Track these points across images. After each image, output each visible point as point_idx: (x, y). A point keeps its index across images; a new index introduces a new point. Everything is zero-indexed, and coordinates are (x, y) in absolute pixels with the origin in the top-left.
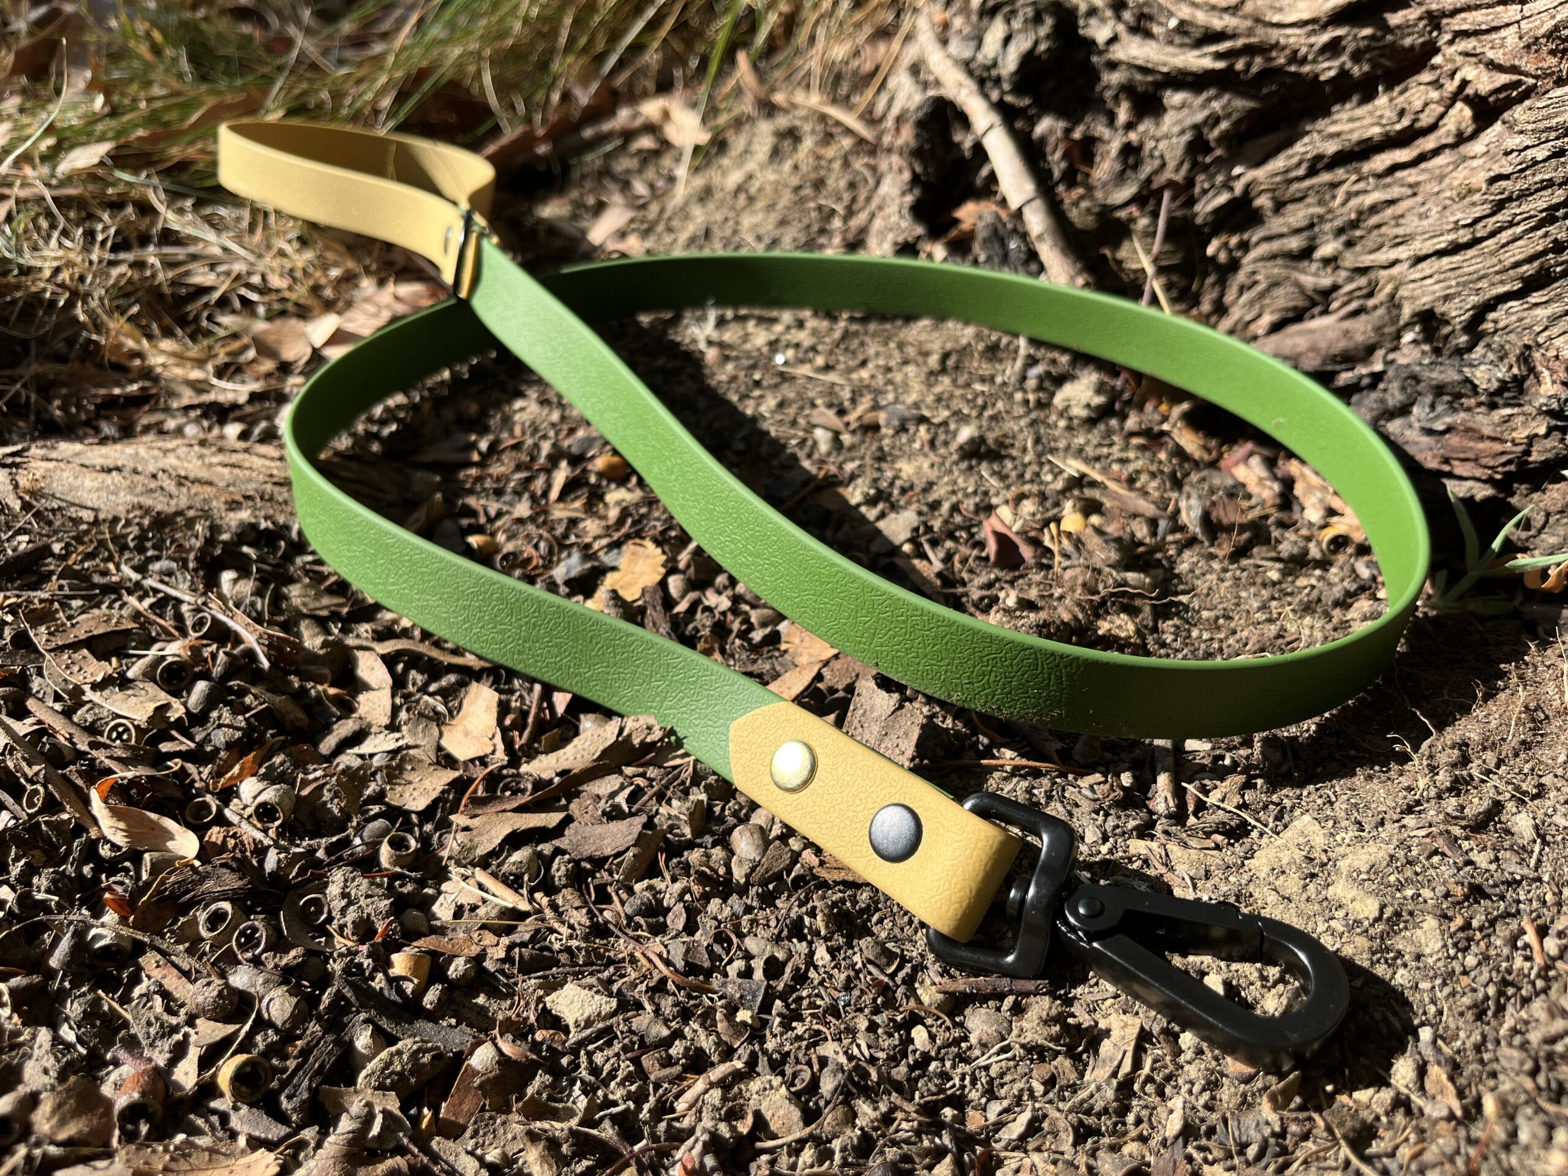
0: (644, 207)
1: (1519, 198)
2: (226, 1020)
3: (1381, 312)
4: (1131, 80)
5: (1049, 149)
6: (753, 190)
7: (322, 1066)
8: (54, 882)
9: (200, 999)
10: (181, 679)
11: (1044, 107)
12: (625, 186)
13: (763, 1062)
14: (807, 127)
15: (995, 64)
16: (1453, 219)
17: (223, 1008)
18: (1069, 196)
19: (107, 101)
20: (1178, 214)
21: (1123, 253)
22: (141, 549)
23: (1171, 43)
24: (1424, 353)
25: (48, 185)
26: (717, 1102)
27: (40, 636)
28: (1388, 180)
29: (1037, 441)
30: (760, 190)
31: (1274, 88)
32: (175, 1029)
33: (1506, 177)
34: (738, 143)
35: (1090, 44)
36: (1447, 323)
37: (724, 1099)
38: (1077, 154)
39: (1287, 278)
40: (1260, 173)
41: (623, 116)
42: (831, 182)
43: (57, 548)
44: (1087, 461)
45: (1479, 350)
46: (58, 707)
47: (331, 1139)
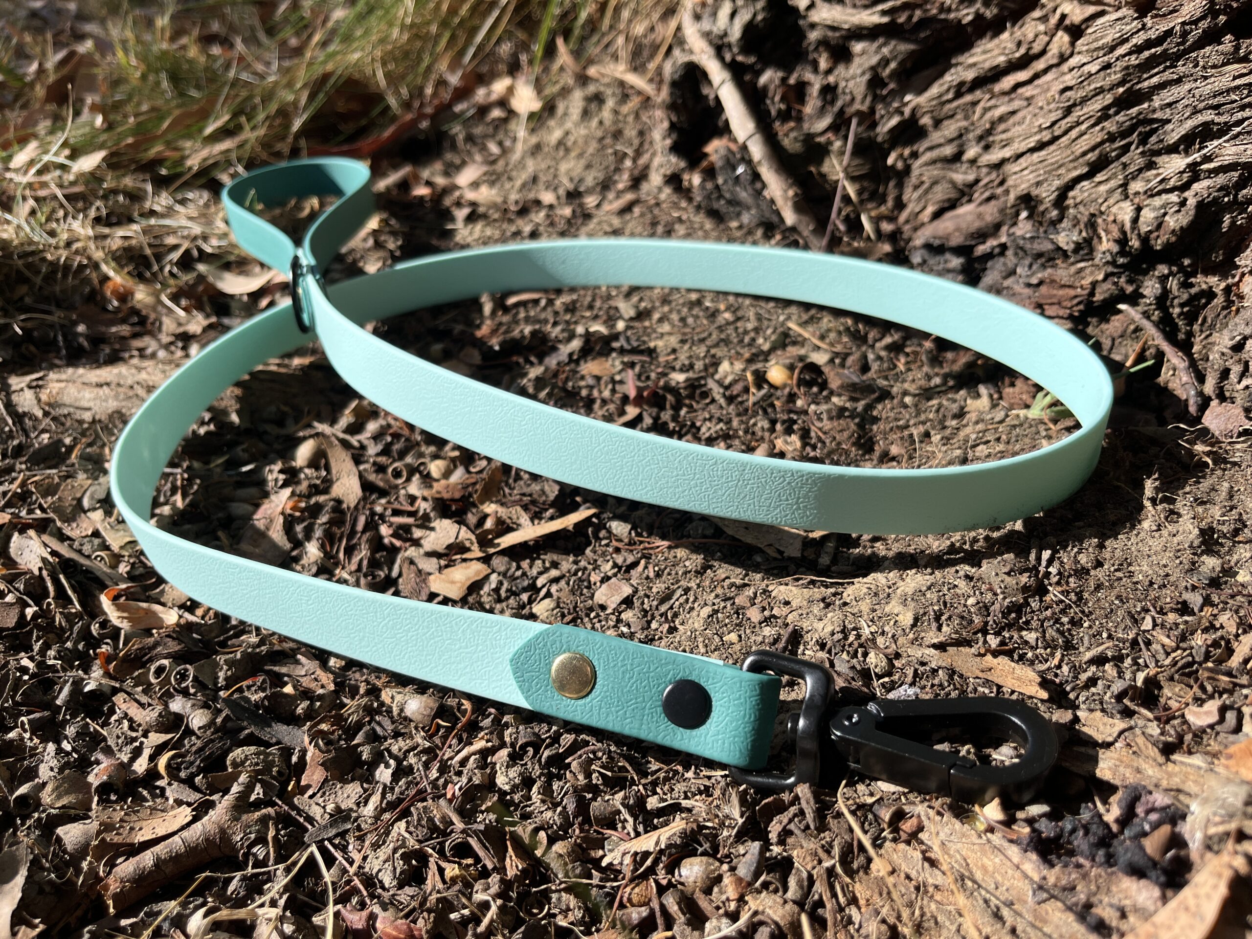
0: (493, 162)
1: (1081, 103)
2: (167, 732)
4: (825, 37)
5: (770, 94)
6: (569, 143)
8: (59, 652)
9: (150, 720)
11: (766, 62)
12: (484, 148)
14: (609, 92)
15: (726, 34)
16: (1037, 124)
17: (163, 723)
18: (782, 129)
19: (104, 120)
20: (864, 135)
21: (825, 168)
23: (854, 5)
24: (1031, 226)
25: (61, 186)
28: (1012, 96)
30: (575, 143)
31: (928, 33)
32: (134, 739)
33: (1072, 88)
34: (561, 107)
35: (796, 11)
38: (792, 95)
39: (944, 177)
40: (922, 100)
41: (481, 94)
42: (626, 132)
43: (68, 441)
45: (1064, 221)
47: (227, 797)
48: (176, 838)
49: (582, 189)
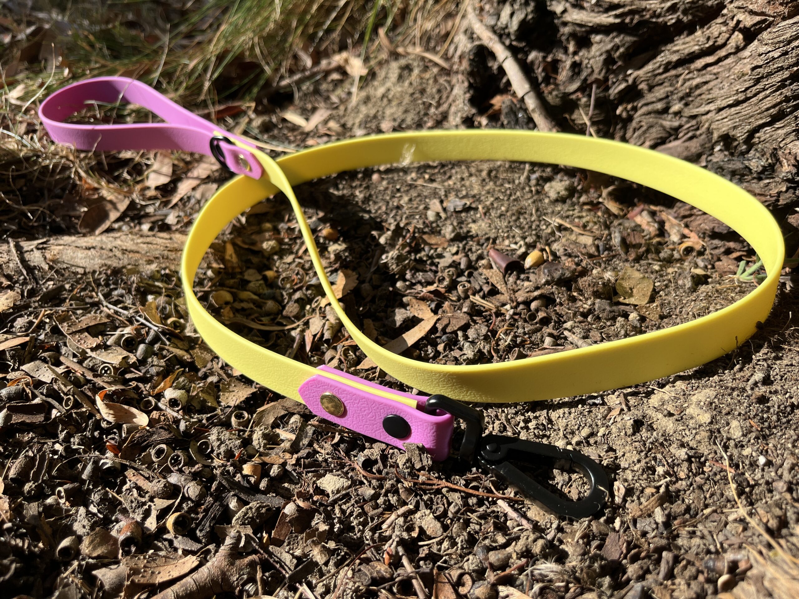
0: (337, 108)
1: (767, 76)
2: (168, 498)
3: (703, 137)
4: (574, 31)
5: (535, 67)
6: (390, 97)
7: (215, 516)
8: (81, 440)
9: (156, 489)
10: (133, 345)
11: (532, 47)
12: (327, 98)
13: (422, 504)
14: (415, 64)
15: (507, 27)
16: (735, 89)
17: (166, 492)
18: (546, 89)
19: (70, 71)
20: (601, 95)
22: (107, 285)
23: (593, 11)
24: (725, 156)
26: (402, 523)
27: (64, 328)
28: (704, 72)
29: (537, 210)
30: (394, 96)
31: (645, 30)
32: (144, 504)
33: (760, 67)
34: (381, 74)
35: (553, 14)
36: (736, 140)
37: (405, 522)
38: (549, 68)
39: (657, 123)
40: (641, 72)
41: (324, 64)
42: (428, 90)
43: (67, 286)
44: (562, 218)
45: (752, 152)
46: (75, 360)
47: (222, 548)
48: (188, 579)
49: (404, 126)
